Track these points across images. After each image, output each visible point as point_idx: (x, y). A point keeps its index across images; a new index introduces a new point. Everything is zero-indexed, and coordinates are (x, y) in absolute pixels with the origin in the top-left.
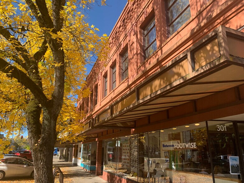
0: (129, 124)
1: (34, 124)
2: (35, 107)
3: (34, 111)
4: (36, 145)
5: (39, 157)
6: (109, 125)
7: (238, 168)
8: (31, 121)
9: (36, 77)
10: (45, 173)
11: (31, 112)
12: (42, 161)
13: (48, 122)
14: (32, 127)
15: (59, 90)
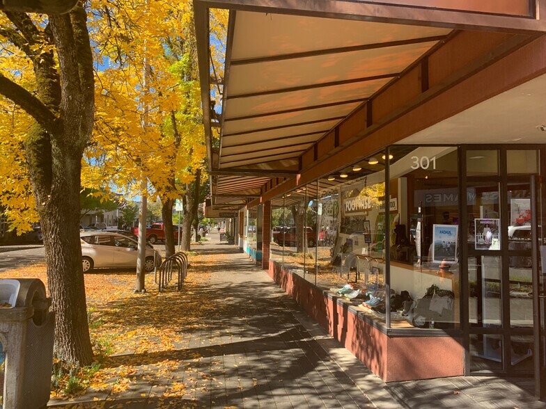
0: (285, 165)
1: (37, 166)
2: (40, 134)
3: (39, 142)
4: (44, 204)
5: (48, 226)
6: (241, 168)
7: (451, 249)
8: (34, 160)
9: (44, 74)
10: (59, 252)
11: (33, 144)
12: (52, 232)
13: (60, 161)
14: (35, 172)
15: (68, 97)
